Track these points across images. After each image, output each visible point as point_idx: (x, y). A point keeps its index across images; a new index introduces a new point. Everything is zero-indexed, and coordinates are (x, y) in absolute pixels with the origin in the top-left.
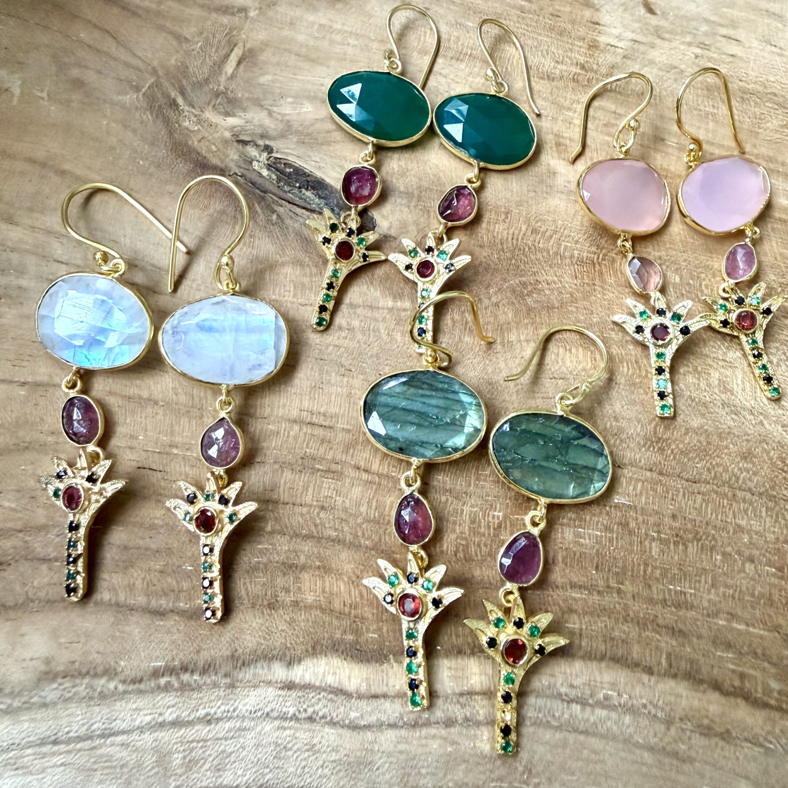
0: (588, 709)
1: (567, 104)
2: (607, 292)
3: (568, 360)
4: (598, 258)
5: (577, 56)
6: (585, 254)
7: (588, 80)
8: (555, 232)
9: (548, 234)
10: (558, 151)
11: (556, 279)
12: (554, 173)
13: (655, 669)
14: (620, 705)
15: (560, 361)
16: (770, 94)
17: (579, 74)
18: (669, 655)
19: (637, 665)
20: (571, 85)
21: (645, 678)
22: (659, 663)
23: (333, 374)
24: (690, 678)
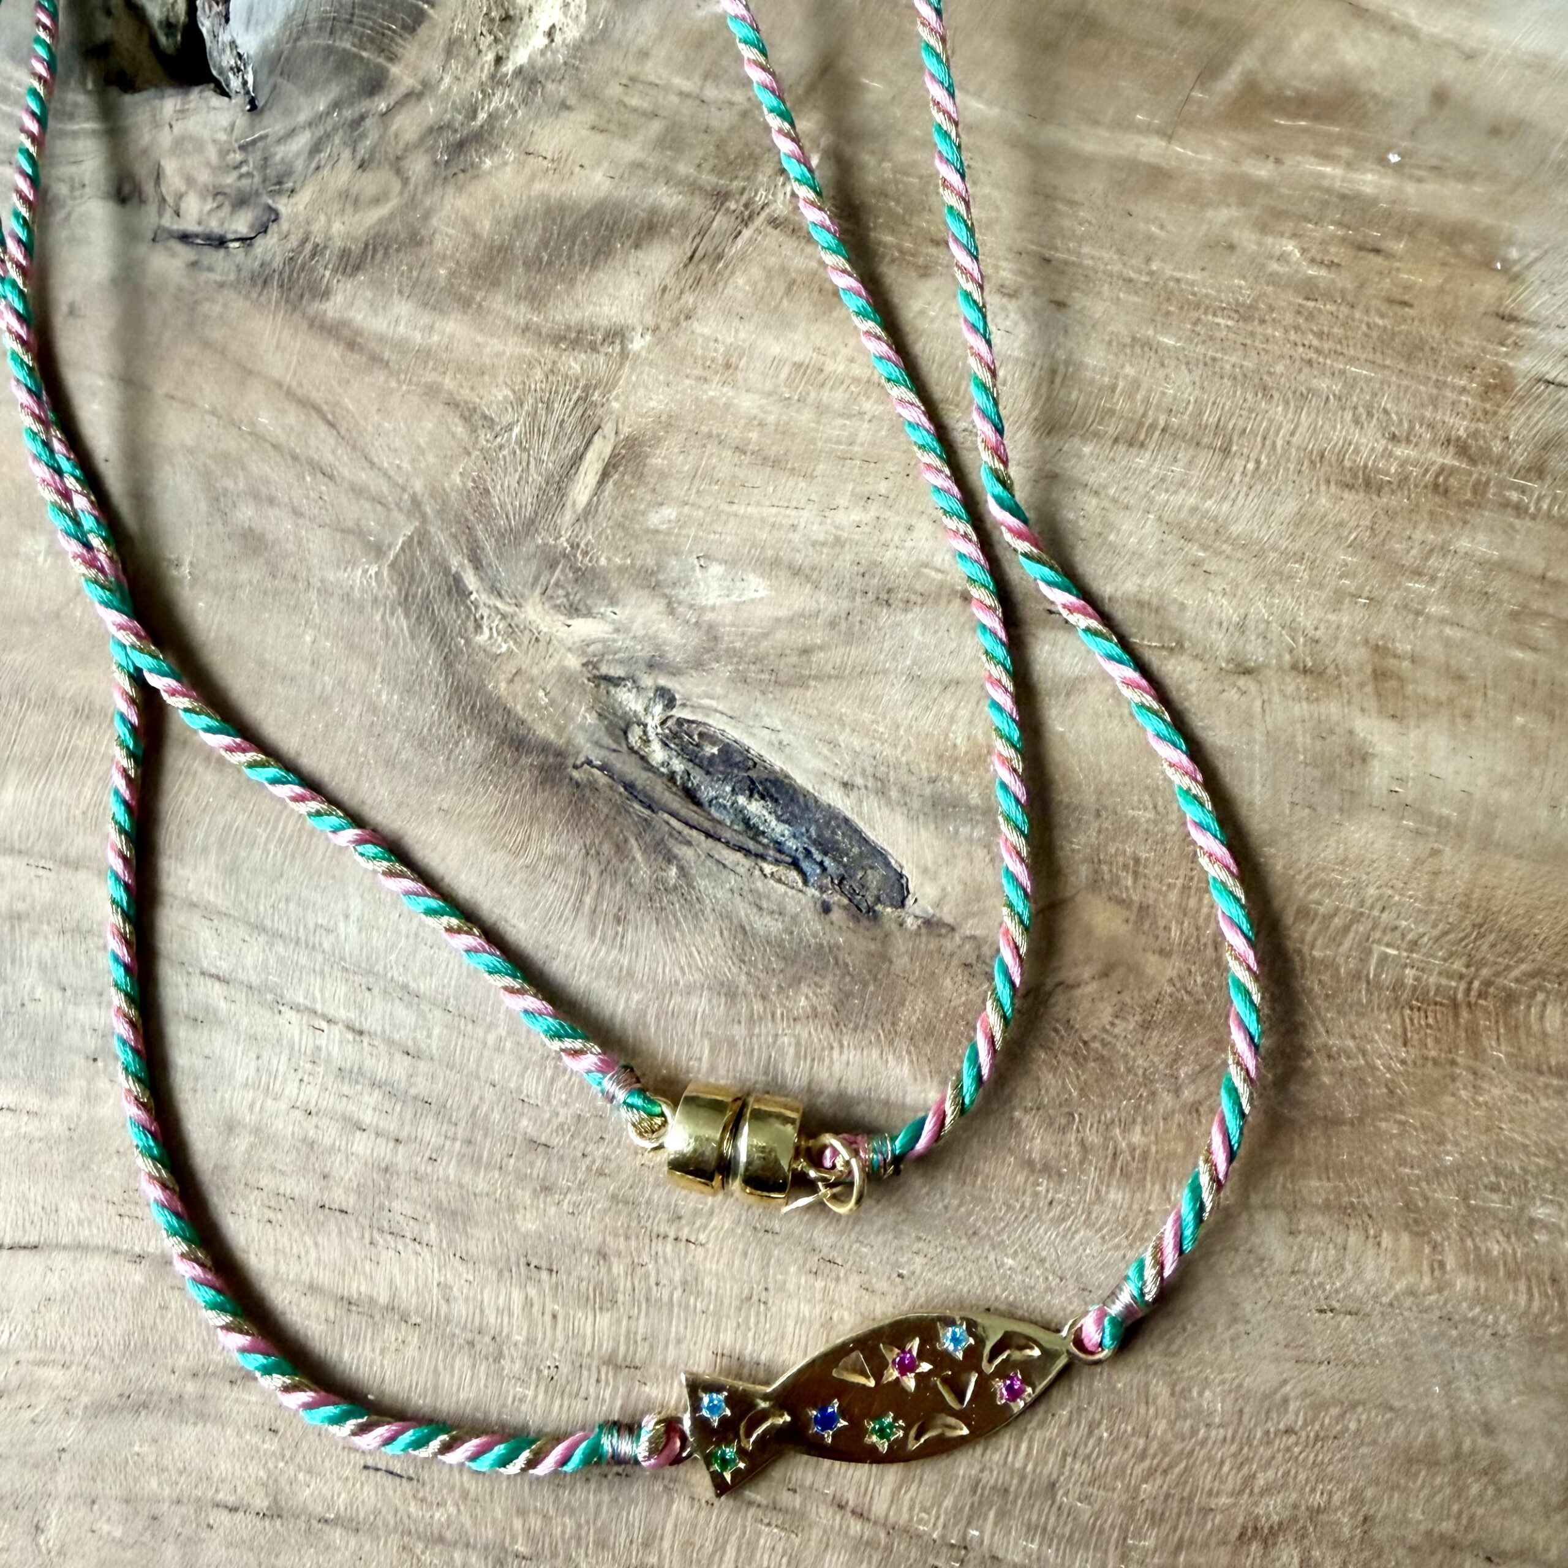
1: (1412, 558)
2: (1485, 1085)
3: (1371, 1265)
4: (1468, 990)
5: (1451, 420)
6: (1432, 980)
7: (1475, 491)
8: (1357, 917)
9: (1337, 921)
10: (1379, 695)
11: (1350, 1043)
12: (1365, 758)
15: (1348, 1266)
17: (1453, 471)
20: (1429, 502)
23: (793, 1269)
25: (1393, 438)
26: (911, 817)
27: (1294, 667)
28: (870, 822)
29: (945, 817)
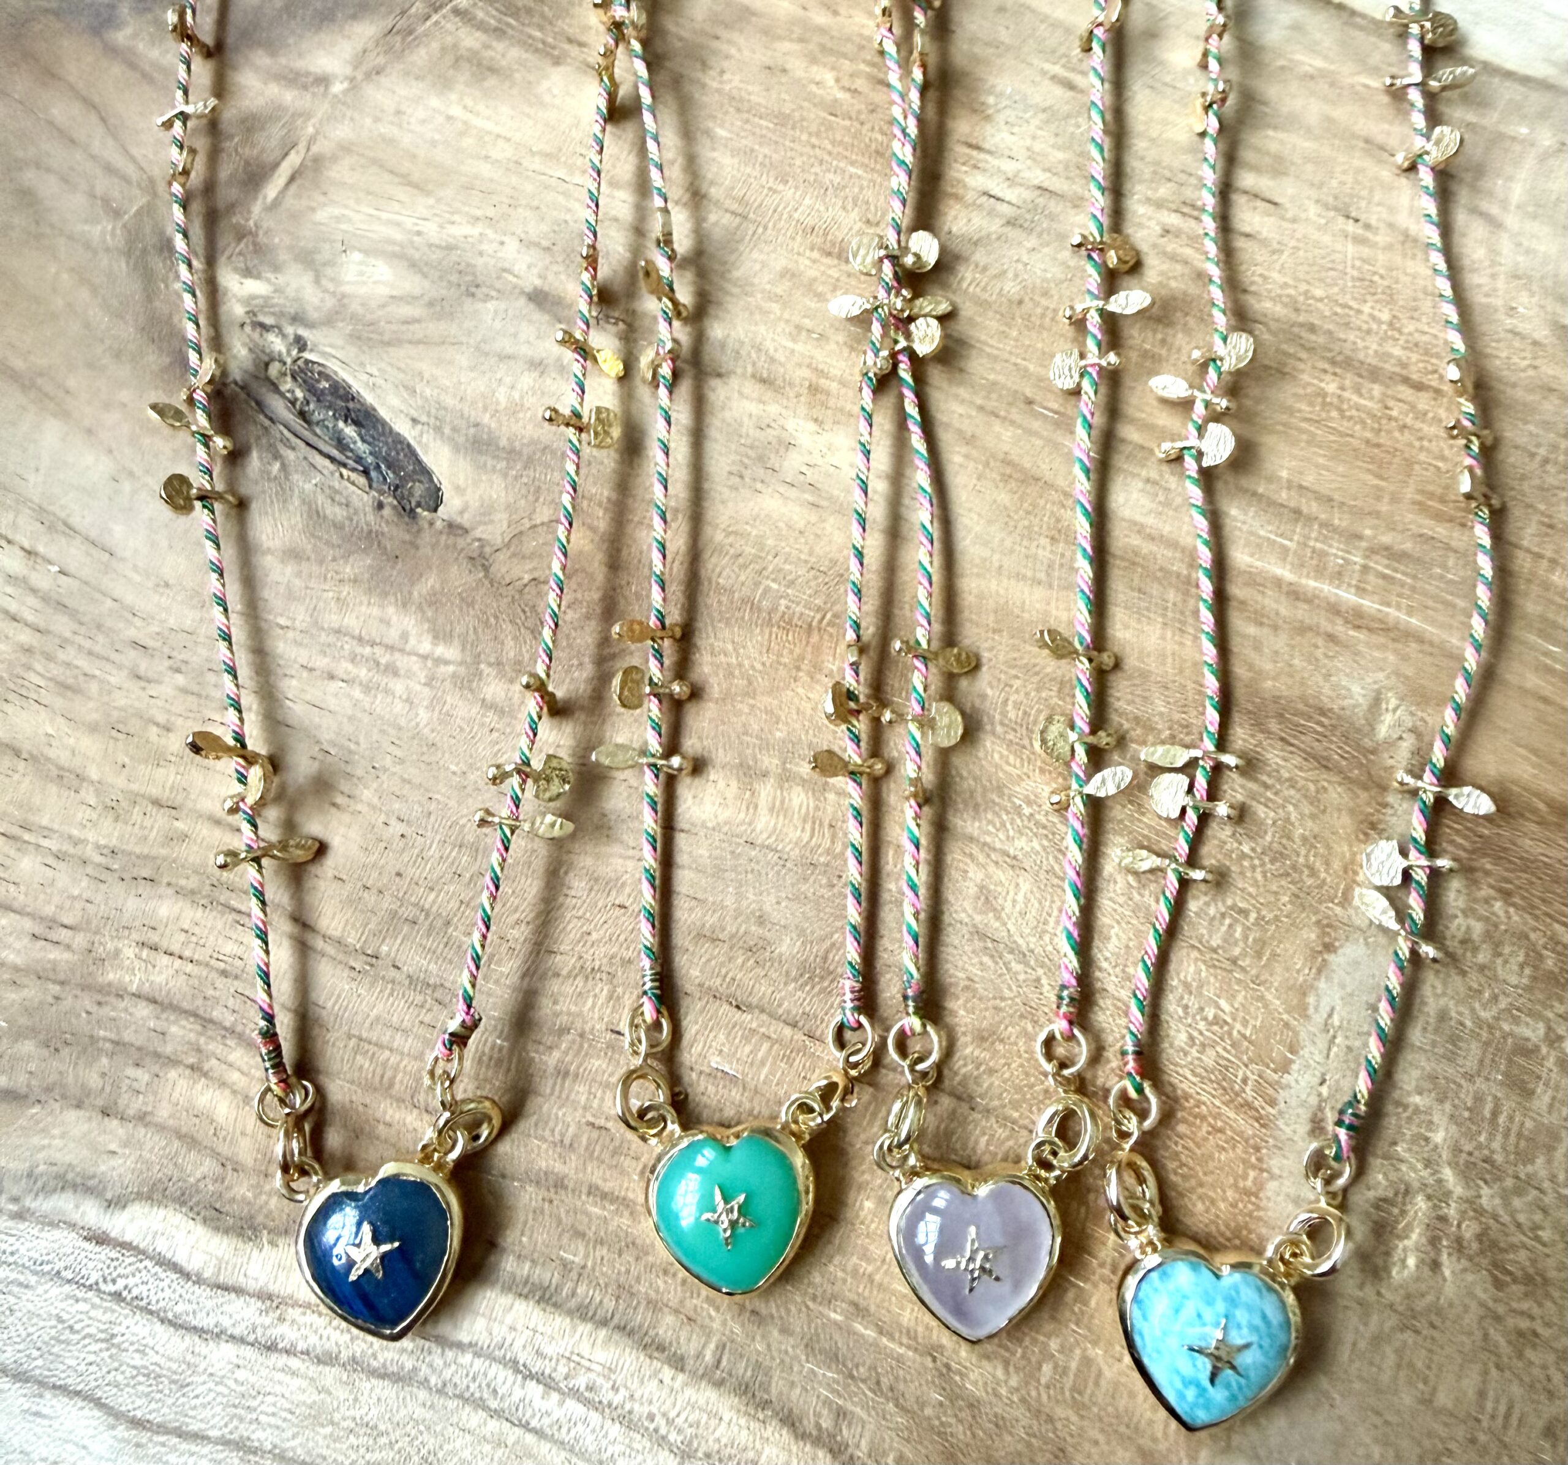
0: (555, 1396)
4: (820, 621)
6: (798, 609)
8: (756, 559)
10: (809, 404)
12: (788, 447)
13: (690, 1363)
14: (610, 1405)
16: (1302, 325)
18: (721, 1347)
19: (661, 1348)
21: (667, 1373)
22: (699, 1355)
24: (745, 1392)
25: (868, 222)
26: (456, 449)
27: (753, 376)
28: (426, 447)
29: (480, 452)
